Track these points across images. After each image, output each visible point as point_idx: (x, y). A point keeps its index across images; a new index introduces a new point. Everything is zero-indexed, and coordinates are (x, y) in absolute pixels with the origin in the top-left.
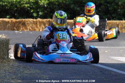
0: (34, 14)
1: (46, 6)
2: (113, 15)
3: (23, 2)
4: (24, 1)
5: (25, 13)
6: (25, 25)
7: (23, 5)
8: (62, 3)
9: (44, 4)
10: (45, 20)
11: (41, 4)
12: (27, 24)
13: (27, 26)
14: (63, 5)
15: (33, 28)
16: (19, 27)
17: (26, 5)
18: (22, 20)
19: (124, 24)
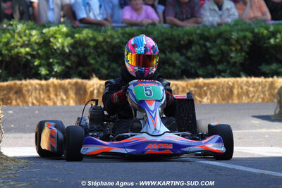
0: (40, 68)
1: (67, 51)
2: (220, 67)
3: (16, 43)
4: (18, 41)
5: (20, 68)
6: (22, 94)
7: (16, 50)
8: (104, 44)
9: (63, 47)
10: (66, 81)
11: (55, 47)
12: (26, 93)
13: (27, 97)
14: (105, 47)
15: (41, 100)
16: (9, 98)
17: (23, 50)
18: (15, 84)
19: (245, 84)
